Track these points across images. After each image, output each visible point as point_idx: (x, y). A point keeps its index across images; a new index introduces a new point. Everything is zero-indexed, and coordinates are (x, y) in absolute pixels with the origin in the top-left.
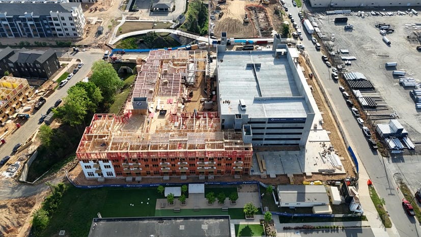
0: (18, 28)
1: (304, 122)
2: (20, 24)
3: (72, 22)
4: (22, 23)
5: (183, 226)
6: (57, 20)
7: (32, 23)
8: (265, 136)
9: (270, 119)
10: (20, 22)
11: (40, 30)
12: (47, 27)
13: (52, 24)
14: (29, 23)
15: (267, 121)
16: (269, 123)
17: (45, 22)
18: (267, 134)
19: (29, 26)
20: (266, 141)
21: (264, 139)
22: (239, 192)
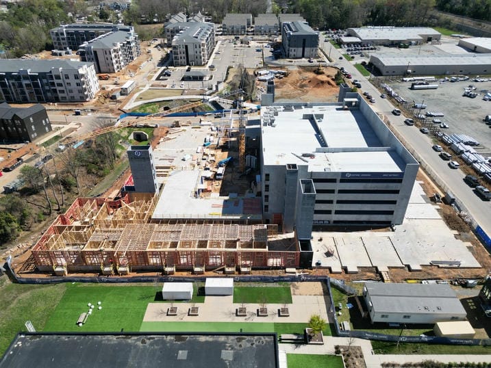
0: (11, 90)
1: (400, 181)
2: (13, 84)
3: (78, 81)
4: (16, 83)
5: (186, 352)
6: (60, 79)
7: (28, 82)
8: (336, 207)
9: (344, 174)
10: (14, 81)
11: (38, 92)
12: (47, 88)
13: (53, 84)
14: (24, 82)
15: (339, 178)
16: (342, 181)
17: (45, 81)
18: (339, 202)
19: (24, 85)
20: (337, 215)
21: (333, 212)
22: (294, 294)
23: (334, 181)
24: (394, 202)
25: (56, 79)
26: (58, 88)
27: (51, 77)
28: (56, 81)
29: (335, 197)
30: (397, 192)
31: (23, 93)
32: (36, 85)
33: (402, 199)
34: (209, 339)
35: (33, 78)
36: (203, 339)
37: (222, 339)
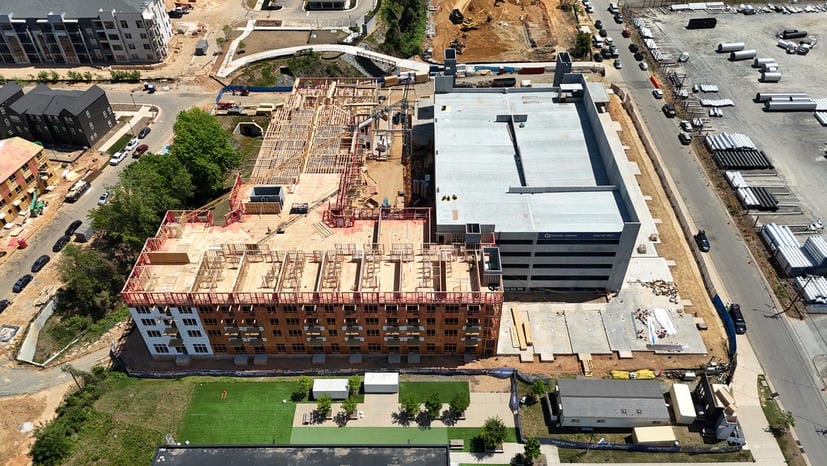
0: (36, 44)
1: (617, 242)
2: (40, 37)
3: (142, 31)
4: (44, 35)
6: (114, 28)
7: (63, 34)
8: (533, 272)
9: (541, 234)
10: (40, 33)
11: (80, 49)
12: (94, 41)
13: (103, 35)
14: (57, 34)
15: (536, 239)
16: (539, 242)
17: (89, 31)
18: (535, 266)
19: (58, 40)
20: (535, 281)
21: (529, 278)
22: (473, 391)
23: (530, 242)
24: (610, 266)
25: (107, 28)
26: (112, 43)
27: (99, 25)
28: (108, 32)
29: (531, 260)
30: (613, 254)
31: (56, 49)
32: (76, 39)
33: (619, 263)
34: (372, 451)
35: (71, 27)
36: (366, 451)
37: (388, 451)
